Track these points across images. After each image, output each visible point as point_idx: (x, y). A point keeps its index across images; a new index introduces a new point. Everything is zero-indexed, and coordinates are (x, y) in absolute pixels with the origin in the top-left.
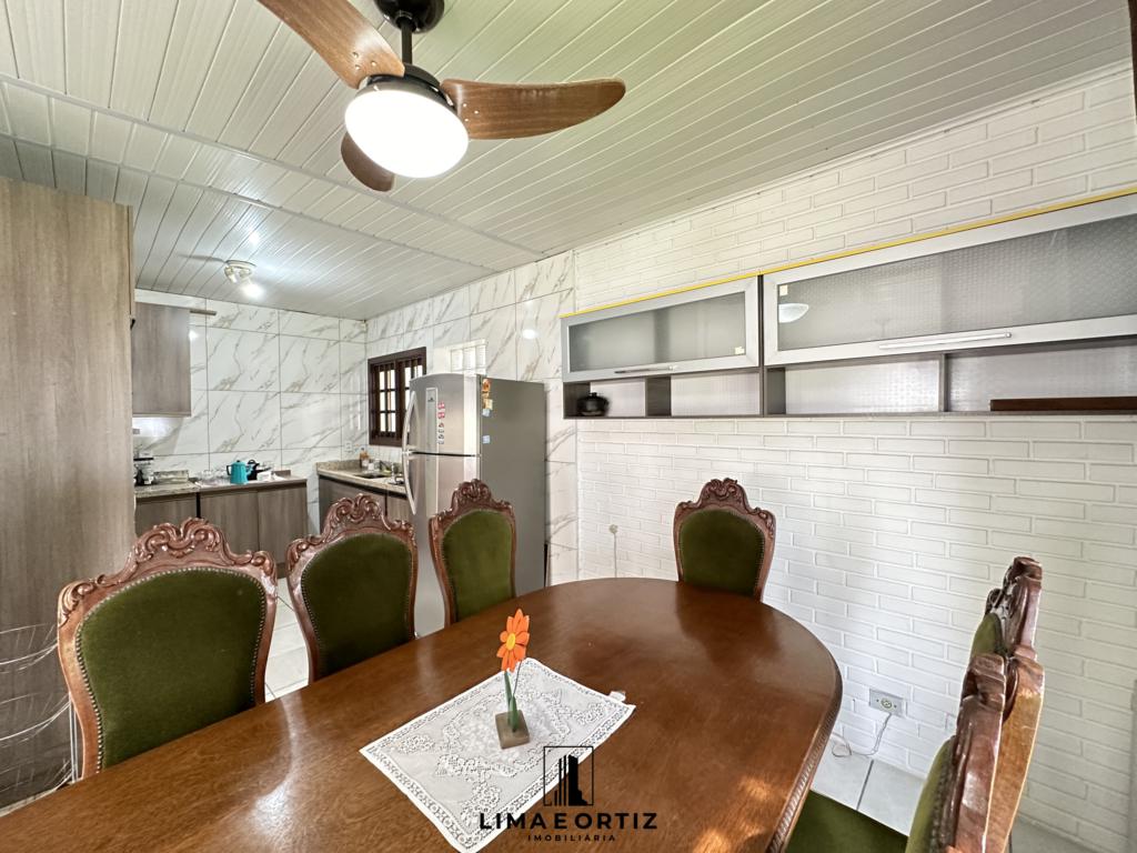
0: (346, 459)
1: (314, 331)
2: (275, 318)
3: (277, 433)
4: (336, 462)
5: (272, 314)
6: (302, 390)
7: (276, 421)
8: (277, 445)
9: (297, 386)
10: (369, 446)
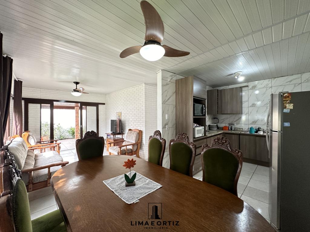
5: (269, 81)
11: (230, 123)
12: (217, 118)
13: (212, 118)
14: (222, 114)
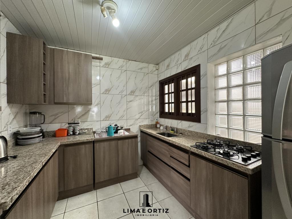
0: (150, 124)
1: (139, 69)
2: (125, 63)
3: (125, 113)
4: (147, 125)
5: (124, 61)
6: (134, 94)
7: (125, 107)
8: (125, 118)
9: (132, 92)
10: (159, 119)
11: (70, 122)
12: (40, 113)
13: (26, 113)
14: (56, 103)
